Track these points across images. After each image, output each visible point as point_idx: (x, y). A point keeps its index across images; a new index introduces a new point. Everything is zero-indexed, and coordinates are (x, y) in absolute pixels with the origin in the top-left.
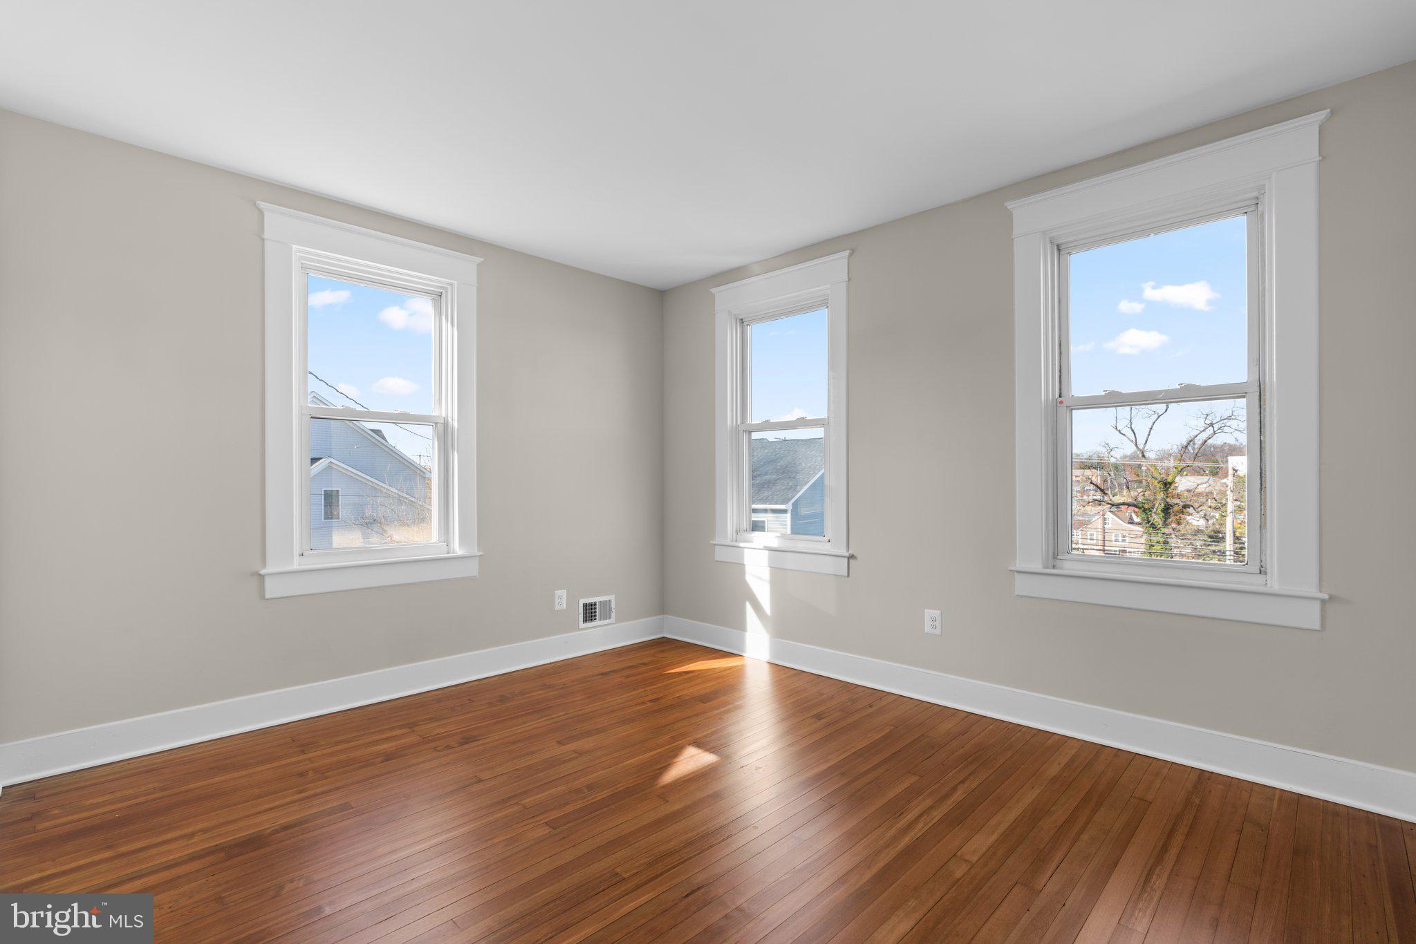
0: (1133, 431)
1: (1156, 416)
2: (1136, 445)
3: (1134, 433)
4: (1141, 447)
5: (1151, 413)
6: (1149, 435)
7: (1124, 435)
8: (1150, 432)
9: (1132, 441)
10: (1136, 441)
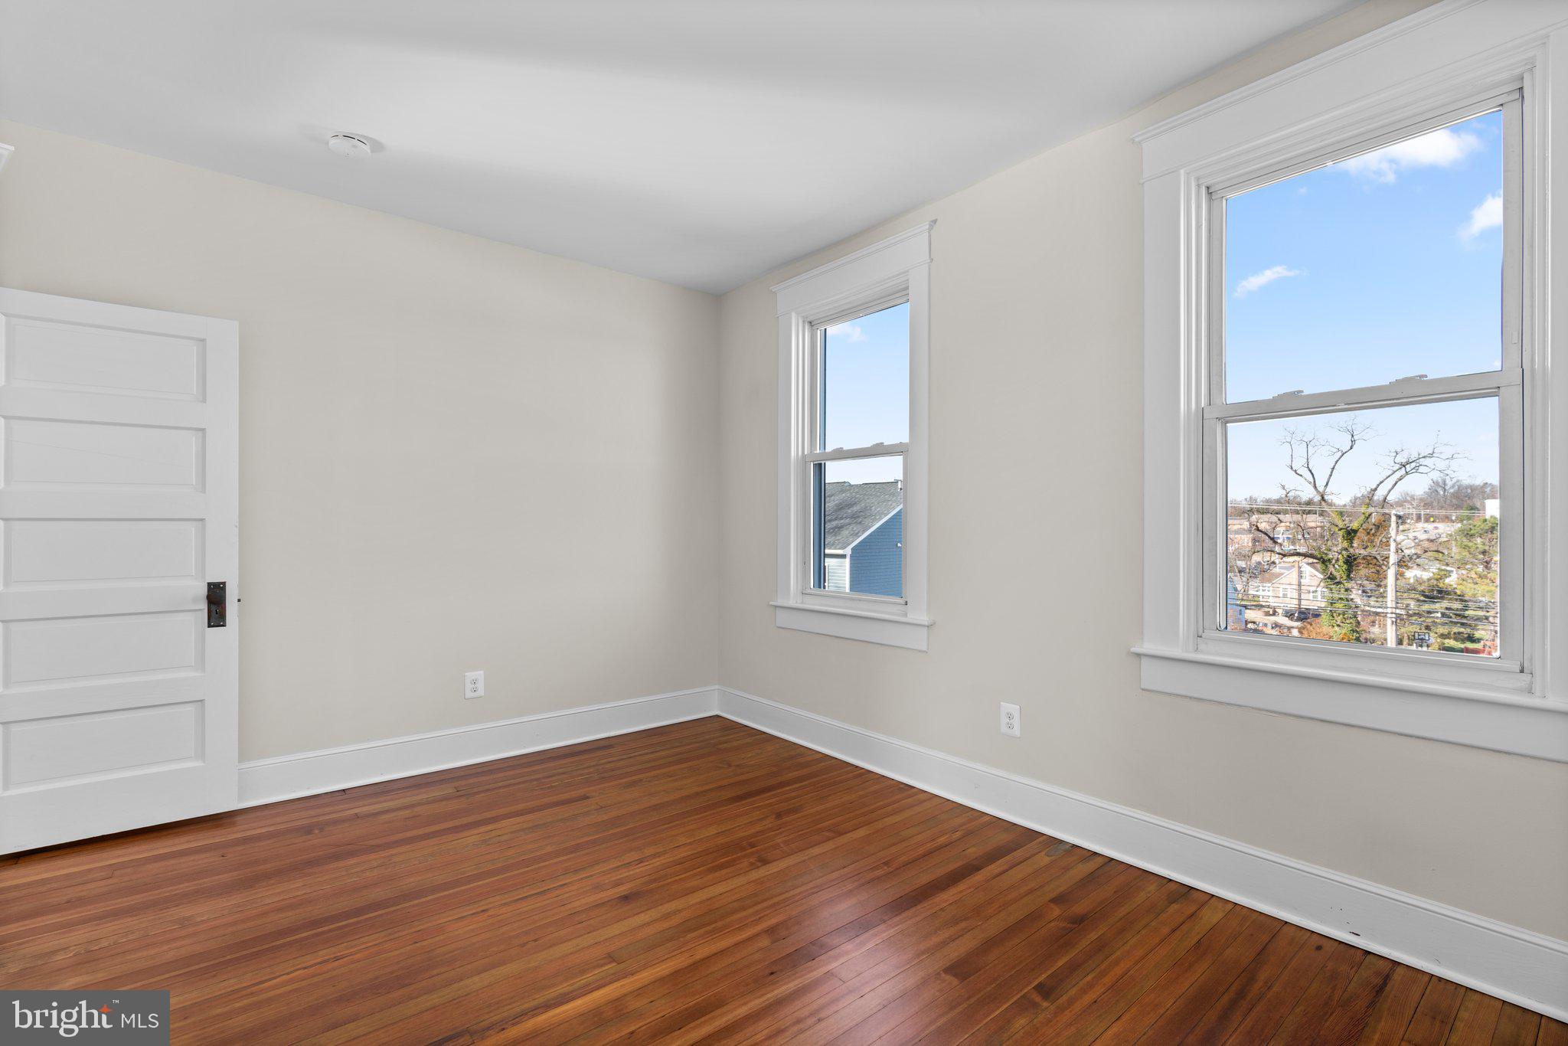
0: (1310, 471)
1: (1340, 454)
2: (1315, 487)
3: (1312, 474)
4: (1321, 489)
5: (1335, 450)
6: (1331, 476)
7: (1301, 476)
8: (1332, 472)
9: (1310, 483)
10: (1315, 482)
